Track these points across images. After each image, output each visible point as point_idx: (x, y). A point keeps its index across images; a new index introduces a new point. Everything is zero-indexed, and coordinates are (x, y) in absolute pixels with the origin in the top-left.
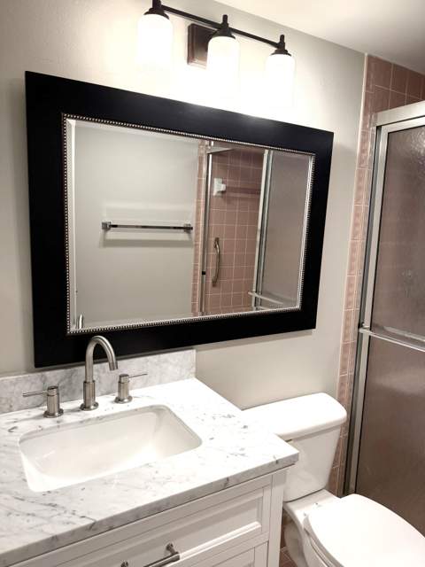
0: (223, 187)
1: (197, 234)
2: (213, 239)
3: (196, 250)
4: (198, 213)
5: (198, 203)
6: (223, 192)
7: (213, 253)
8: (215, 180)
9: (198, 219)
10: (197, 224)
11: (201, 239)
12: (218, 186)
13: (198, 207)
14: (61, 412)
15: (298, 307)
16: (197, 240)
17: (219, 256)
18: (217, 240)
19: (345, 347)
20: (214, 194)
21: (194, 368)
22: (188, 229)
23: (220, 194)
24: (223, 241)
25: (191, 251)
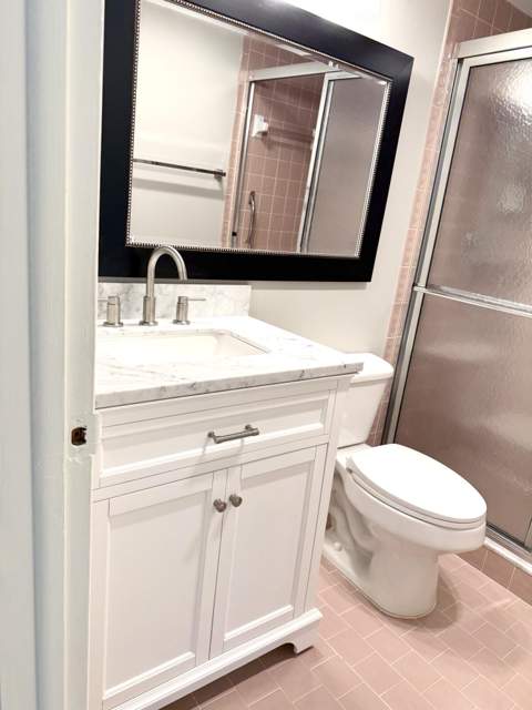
0: (264, 127)
1: (230, 183)
2: (248, 193)
3: (227, 203)
4: (232, 157)
5: (234, 143)
6: (264, 134)
7: (246, 211)
8: (256, 116)
9: (231, 164)
10: (231, 170)
11: (234, 190)
12: (260, 125)
13: (233, 150)
14: (121, 324)
15: (356, 254)
16: (229, 191)
17: (254, 216)
18: (253, 194)
19: (396, 307)
20: (253, 135)
21: (248, 305)
22: (219, 175)
23: (260, 136)
24: (259, 196)
25: (221, 204)
